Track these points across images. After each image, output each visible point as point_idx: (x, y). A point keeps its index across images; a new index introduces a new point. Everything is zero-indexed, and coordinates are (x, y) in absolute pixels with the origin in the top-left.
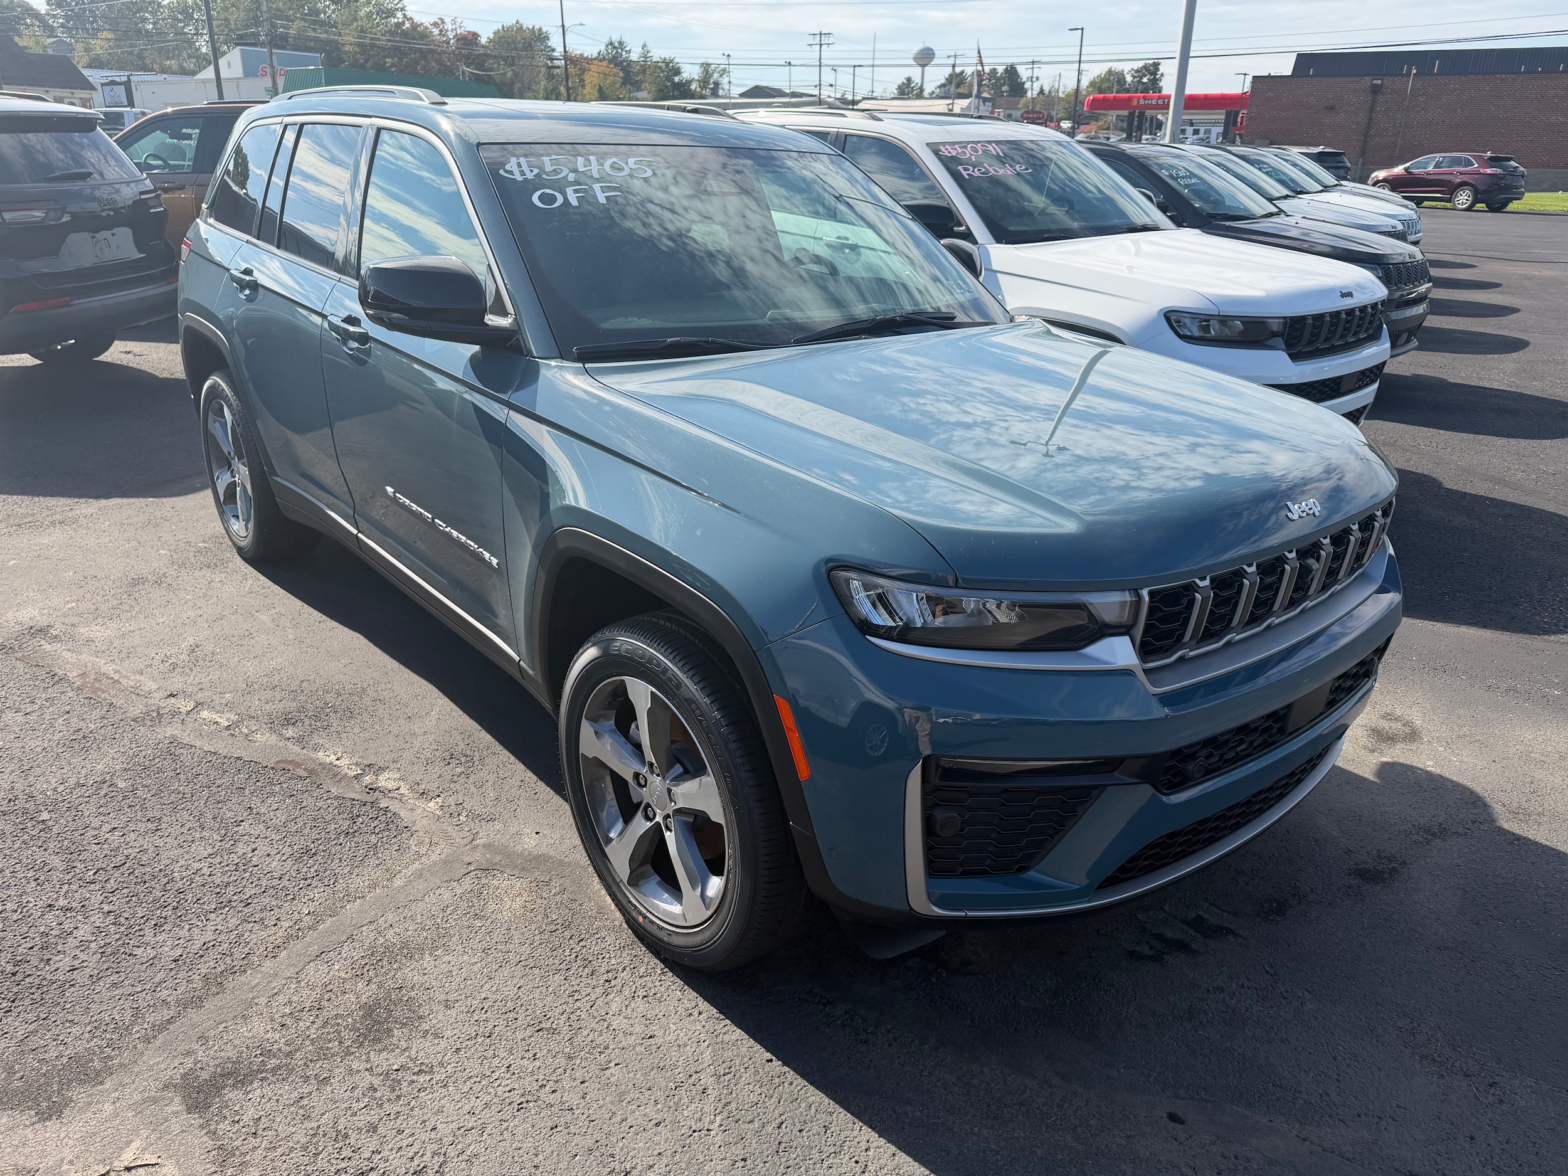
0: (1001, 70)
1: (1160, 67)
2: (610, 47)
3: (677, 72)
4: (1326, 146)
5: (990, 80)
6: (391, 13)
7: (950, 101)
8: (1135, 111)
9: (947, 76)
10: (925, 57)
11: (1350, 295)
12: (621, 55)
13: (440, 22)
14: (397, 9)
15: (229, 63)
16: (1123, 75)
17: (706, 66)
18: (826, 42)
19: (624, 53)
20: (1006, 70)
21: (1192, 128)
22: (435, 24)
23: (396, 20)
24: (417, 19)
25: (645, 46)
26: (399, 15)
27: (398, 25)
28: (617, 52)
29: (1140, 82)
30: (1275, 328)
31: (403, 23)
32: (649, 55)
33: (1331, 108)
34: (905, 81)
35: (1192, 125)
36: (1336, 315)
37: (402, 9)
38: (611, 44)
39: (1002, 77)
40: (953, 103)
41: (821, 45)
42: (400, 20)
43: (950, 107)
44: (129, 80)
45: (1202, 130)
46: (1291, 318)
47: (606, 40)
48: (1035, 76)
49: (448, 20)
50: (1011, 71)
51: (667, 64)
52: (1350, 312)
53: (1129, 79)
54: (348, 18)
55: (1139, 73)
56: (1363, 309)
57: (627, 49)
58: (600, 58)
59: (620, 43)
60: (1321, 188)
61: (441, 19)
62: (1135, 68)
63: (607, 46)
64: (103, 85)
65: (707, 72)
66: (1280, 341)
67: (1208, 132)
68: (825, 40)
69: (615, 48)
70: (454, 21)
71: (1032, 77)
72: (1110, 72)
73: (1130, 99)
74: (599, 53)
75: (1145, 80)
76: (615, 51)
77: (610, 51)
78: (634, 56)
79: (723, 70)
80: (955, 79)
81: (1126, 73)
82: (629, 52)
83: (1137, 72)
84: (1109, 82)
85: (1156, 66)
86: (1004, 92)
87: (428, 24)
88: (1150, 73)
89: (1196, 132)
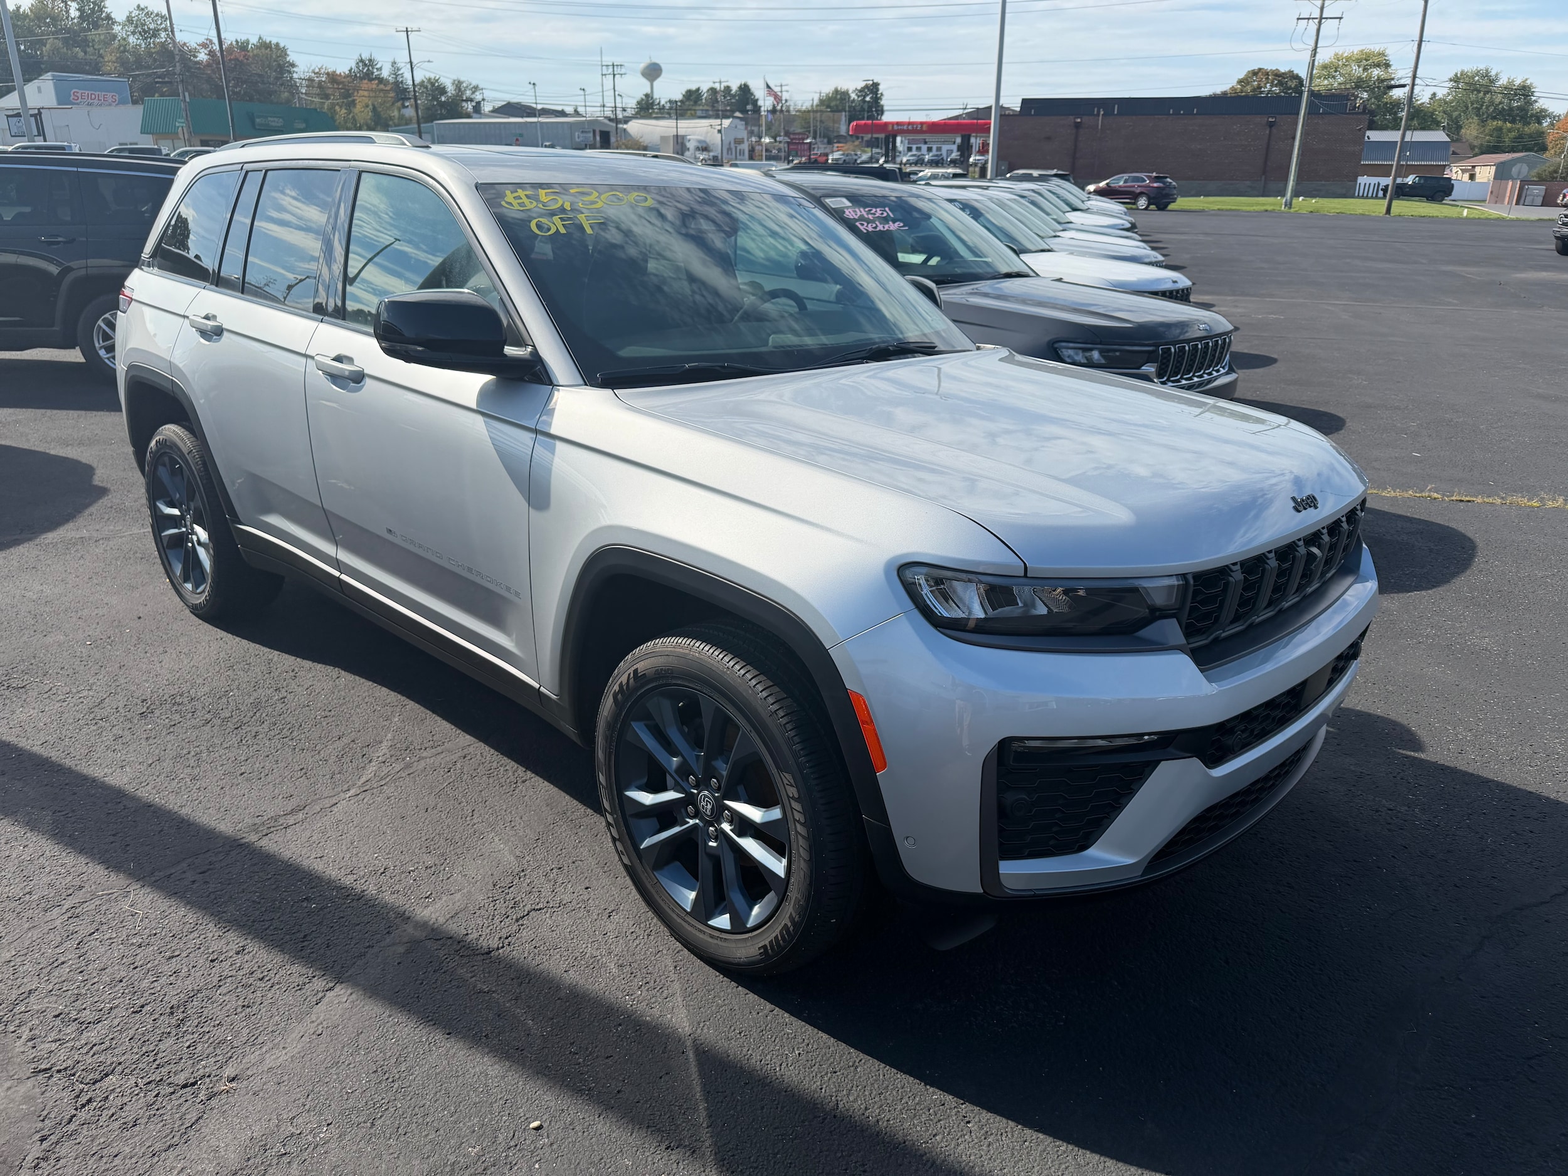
0: (734, 88)
3: (442, 90)
4: (1058, 170)
5: (727, 98)
6: (153, 33)
7: (718, 121)
8: (889, 135)
9: (684, 93)
10: (653, 72)
12: (373, 73)
13: (208, 42)
15: (39, 89)
16: (848, 94)
17: (458, 84)
18: (619, 72)
19: (375, 70)
20: (740, 87)
21: (927, 146)
22: (204, 45)
23: (160, 40)
24: (180, 37)
26: (162, 34)
27: (163, 45)
28: (368, 69)
29: (864, 101)
31: (168, 43)
32: (400, 72)
33: (1048, 138)
34: (644, 97)
35: (926, 143)
38: (362, 61)
39: (737, 95)
40: (721, 125)
41: (614, 75)
42: (164, 39)
43: (719, 127)
44: (40, 113)
45: (934, 149)
47: (356, 57)
50: (745, 90)
51: (433, 84)
53: (853, 96)
55: (862, 92)
57: (378, 66)
58: (351, 76)
59: (370, 60)
61: (211, 40)
62: (859, 88)
63: (357, 63)
64: (8, 116)
65: (460, 90)
67: (939, 149)
69: (365, 65)
72: (836, 91)
74: (350, 71)
75: (868, 99)
76: (366, 69)
77: (361, 68)
78: (385, 73)
79: (474, 87)
80: (692, 96)
81: (850, 92)
82: (380, 69)
83: (860, 91)
84: (836, 102)
85: (875, 86)
86: (748, 111)
87: (196, 45)
88: (872, 92)
89: (930, 149)
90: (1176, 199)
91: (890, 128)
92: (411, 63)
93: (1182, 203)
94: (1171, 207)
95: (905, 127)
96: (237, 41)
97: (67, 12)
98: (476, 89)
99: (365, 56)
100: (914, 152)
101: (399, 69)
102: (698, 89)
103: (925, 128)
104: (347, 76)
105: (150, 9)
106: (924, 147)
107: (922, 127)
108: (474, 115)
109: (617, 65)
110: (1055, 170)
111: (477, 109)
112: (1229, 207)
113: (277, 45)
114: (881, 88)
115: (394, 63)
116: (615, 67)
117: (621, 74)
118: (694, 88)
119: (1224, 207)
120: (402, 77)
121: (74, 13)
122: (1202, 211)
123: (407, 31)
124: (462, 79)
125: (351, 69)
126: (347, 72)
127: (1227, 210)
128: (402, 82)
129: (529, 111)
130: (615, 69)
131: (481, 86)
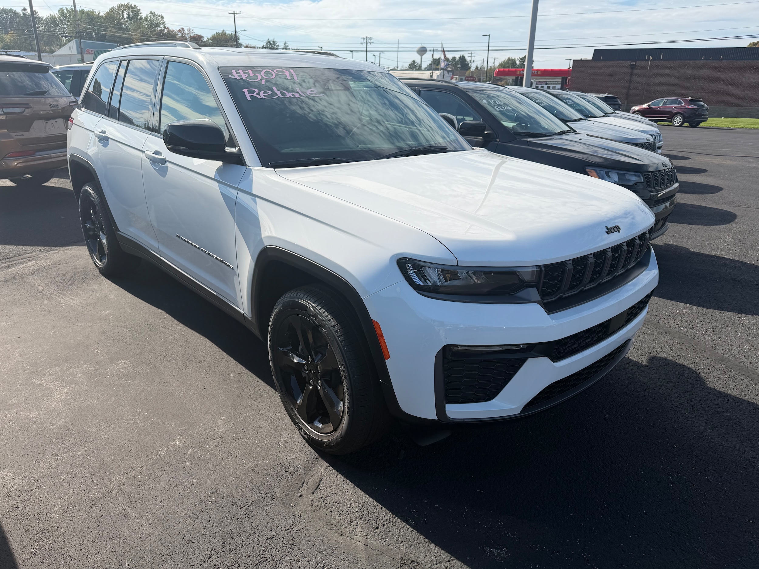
0: (457, 58)
2: (268, 44)
4: (609, 94)
5: (452, 62)
6: (158, 25)
7: (431, 72)
8: (518, 77)
9: (432, 60)
10: (422, 51)
11: (617, 229)
13: (182, 30)
14: (161, 23)
15: (70, 48)
18: (369, 42)
19: (275, 46)
20: (460, 58)
21: (547, 86)
22: (180, 31)
23: (160, 29)
24: (171, 28)
25: (286, 43)
26: (162, 26)
27: (161, 31)
28: (272, 46)
30: (527, 278)
31: (164, 30)
33: (611, 76)
34: (412, 62)
35: (546, 84)
36: (600, 255)
37: (163, 23)
38: (269, 42)
39: (458, 61)
41: (367, 43)
42: (162, 29)
43: (431, 74)
45: (551, 86)
46: (546, 266)
47: (266, 41)
48: (472, 60)
49: (186, 29)
50: (463, 58)
52: (617, 249)
53: (518, 62)
54: (136, 27)
56: (631, 243)
57: (277, 45)
59: (274, 42)
60: (603, 114)
61: (183, 28)
62: (521, 58)
63: (267, 43)
66: (534, 293)
67: (554, 87)
68: (369, 41)
69: (271, 44)
70: (189, 30)
71: (471, 61)
72: (509, 59)
73: (516, 71)
76: (271, 46)
77: (268, 46)
80: (436, 62)
81: (516, 60)
84: (509, 64)
86: (458, 68)
87: (176, 31)
90: (707, 118)
91: (518, 73)
93: (712, 122)
94: (702, 124)
96: (217, 33)
97: (123, 15)
99: (271, 39)
101: (287, 46)
102: (440, 58)
103: (539, 73)
105: (156, 13)
107: (537, 72)
109: (369, 38)
110: (607, 94)
112: (752, 126)
116: (368, 39)
117: (371, 43)
119: (747, 126)
121: (126, 16)
122: (728, 129)
123: (234, 14)
125: (264, 46)
127: (750, 129)
130: (368, 40)
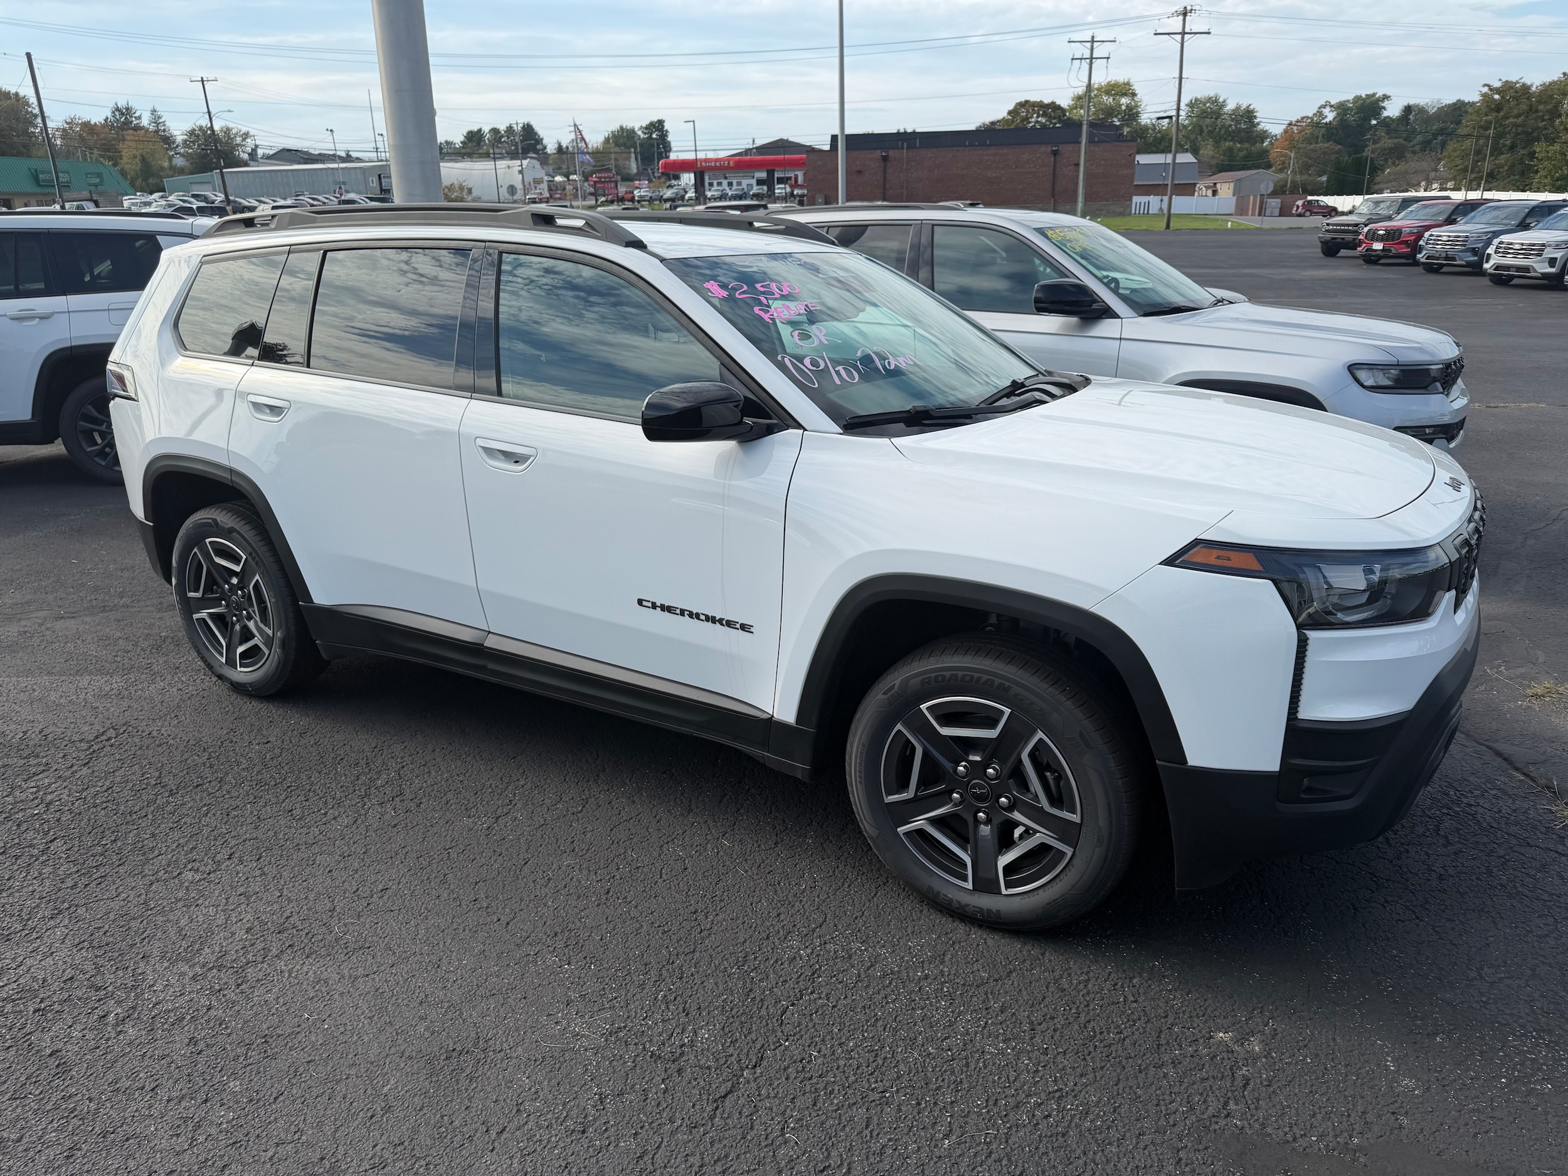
1: (665, 124)
2: (117, 113)
3: (215, 138)
8: (698, 172)
12: (130, 122)
16: (634, 132)
17: (226, 132)
19: (133, 119)
20: (523, 127)
21: (727, 181)
28: (126, 118)
29: (650, 138)
32: (161, 121)
35: (726, 178)
38: (118, 109)
40: (521, 166)
43: (520, 168)
45: (735, 183)
47: (112, 105)
53: (639, 133)
55: (648, 129)
57: (137, 115)
58: (108, 125)
59: (127, 109)
62: (644, 125)
63: (113, 112)
65: (232, 136)
67: (739, 184)
69: (122, 114)
72: (622, 129)
75: (654, 136)
76: (124, 118)
77: (118, 117)
78: (145, 122)
79: (244, 134)
80: (474, 138)
81: (636, 129)
82: (139, 118)
83: (646, 128)
84: (623, 139)
85: (661, 122)
86: (538, 150)
88: (658, 129)
89: (730, 184)
91: (699, 164)
92: (209, 113)
95: (713, 164)
98: (246, 135)
99: (122, 104)
100: (715, 187)
101: (159, 117)
102: (480, 130)
104: (103, 126)
106: (725, 183)
107: (728, 164)
108: (252, 163)
111: (253, 155)
113: (17, 94)
114: (667, 126)
115: (154, 111)
118: (475, 129)
120: (164, 125)
123: (203, 81)
124: (231, 125)
125: (107, 118)
126: (103, 122)
128: (164, 131)
129: (308, 158)
131: (251, 133)
